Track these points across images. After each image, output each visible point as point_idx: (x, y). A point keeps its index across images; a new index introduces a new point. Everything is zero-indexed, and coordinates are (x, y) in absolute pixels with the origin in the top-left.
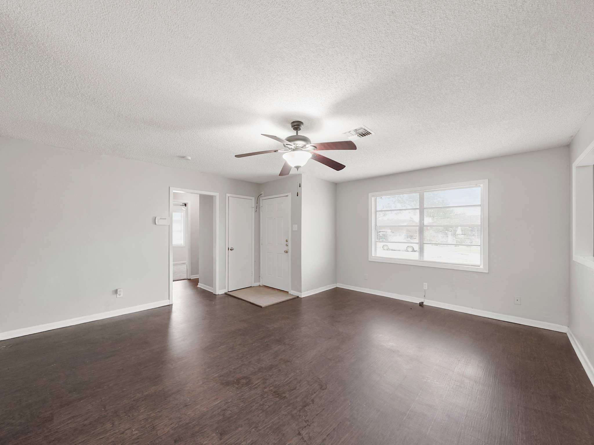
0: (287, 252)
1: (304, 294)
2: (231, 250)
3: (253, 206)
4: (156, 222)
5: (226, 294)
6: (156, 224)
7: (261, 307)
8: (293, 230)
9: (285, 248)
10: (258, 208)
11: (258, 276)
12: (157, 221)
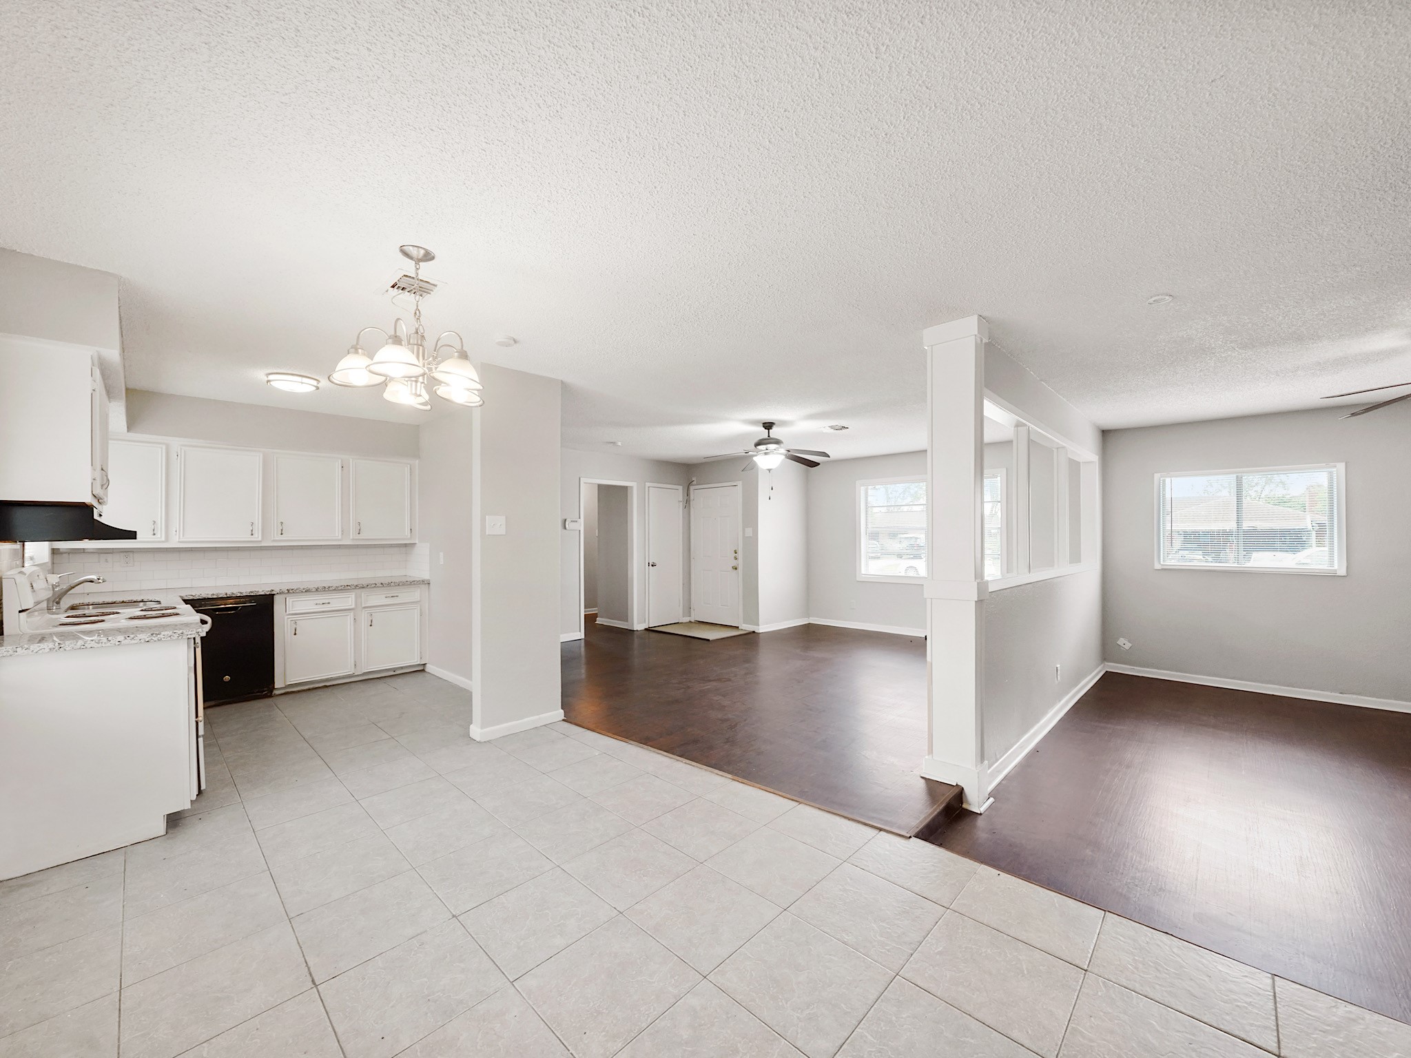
0: (736, 569)
1: (762, 628)
2: (652, 566)
3: (681, 499)
4: (567, 526)
5: (646, 629)
6: (565, 528)
7: (709, 640)
8: (746, 535)
9: (734, 563)
10: (687, 502)
11: (688, 609)
12: (567, 523)
